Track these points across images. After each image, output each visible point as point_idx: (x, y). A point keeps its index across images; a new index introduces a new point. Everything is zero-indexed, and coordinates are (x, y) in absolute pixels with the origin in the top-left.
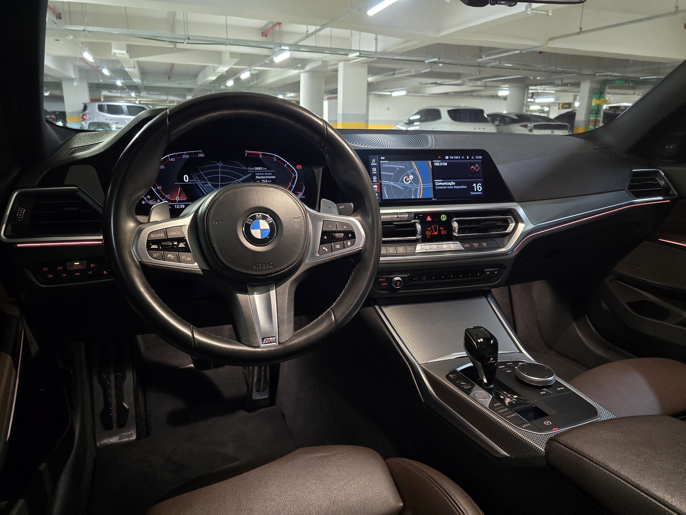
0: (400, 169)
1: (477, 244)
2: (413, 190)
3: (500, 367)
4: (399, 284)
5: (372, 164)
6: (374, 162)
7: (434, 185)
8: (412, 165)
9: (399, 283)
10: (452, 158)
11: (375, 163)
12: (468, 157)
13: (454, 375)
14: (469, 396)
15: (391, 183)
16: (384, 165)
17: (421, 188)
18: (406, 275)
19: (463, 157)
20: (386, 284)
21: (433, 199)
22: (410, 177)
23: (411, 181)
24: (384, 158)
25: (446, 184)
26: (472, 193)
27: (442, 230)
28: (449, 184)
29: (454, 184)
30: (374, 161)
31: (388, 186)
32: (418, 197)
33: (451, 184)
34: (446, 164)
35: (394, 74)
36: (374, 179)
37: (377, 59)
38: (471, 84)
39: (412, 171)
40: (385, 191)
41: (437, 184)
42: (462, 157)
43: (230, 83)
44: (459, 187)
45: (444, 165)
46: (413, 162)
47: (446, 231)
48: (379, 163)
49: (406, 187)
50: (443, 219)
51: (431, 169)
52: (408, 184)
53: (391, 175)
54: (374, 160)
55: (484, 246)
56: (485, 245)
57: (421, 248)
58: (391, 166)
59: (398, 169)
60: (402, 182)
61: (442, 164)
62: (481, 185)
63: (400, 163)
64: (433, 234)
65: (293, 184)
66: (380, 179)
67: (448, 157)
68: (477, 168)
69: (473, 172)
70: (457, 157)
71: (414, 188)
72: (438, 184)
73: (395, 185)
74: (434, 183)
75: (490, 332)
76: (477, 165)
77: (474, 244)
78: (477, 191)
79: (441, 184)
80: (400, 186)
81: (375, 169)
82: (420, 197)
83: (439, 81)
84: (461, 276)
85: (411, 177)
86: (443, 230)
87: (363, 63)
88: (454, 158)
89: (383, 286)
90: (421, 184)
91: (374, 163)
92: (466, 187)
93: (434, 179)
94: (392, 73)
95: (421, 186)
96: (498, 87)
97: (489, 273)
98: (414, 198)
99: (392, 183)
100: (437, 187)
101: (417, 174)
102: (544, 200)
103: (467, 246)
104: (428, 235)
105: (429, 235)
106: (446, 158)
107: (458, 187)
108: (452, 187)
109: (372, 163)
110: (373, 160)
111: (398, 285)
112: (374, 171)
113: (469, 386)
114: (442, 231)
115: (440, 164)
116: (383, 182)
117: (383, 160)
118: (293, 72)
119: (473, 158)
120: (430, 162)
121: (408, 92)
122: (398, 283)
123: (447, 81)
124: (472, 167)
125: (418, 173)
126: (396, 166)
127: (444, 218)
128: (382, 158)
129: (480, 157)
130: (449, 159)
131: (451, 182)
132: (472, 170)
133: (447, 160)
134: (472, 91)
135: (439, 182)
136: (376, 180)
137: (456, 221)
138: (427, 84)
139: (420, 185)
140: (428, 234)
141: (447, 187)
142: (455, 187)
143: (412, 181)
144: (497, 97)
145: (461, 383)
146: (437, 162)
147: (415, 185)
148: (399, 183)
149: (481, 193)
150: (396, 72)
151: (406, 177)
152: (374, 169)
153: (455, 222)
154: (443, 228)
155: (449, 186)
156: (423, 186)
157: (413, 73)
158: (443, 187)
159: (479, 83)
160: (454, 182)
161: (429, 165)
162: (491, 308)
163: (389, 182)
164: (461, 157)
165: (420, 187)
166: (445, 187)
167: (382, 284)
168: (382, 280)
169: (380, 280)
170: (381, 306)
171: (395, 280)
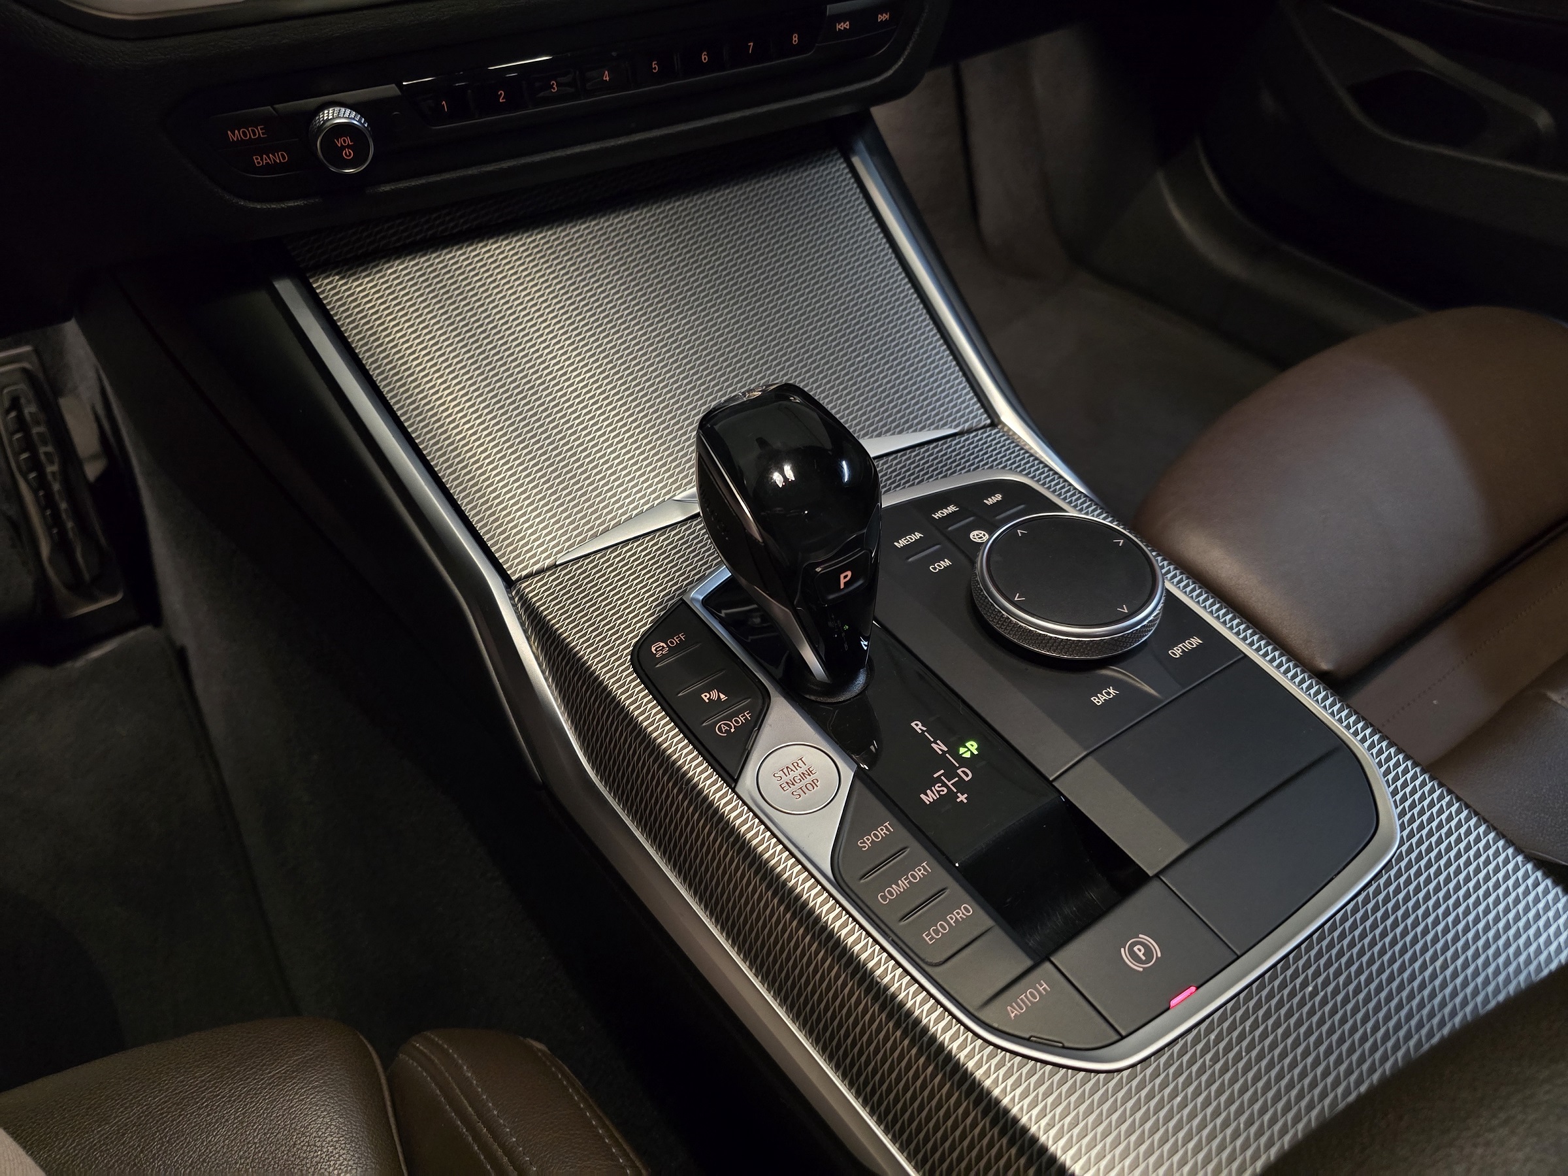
3: (901, 543)
4: (349, 147)
9: (348, 141)
13: (676, 640)
14: (734, 791)
18: (390, 90)
20: (279, 158)
75: (829, 407)
84: (704, 58)
89: (268, 168)
97: (847, 25)
111: (348, 154)
113: (741, 711)
122: (343, 148)
145: (705, 697)
167: (257, 160)
168: (245, 134)
169: (235, 136)
170: (312, 277)
171: (328, 124)
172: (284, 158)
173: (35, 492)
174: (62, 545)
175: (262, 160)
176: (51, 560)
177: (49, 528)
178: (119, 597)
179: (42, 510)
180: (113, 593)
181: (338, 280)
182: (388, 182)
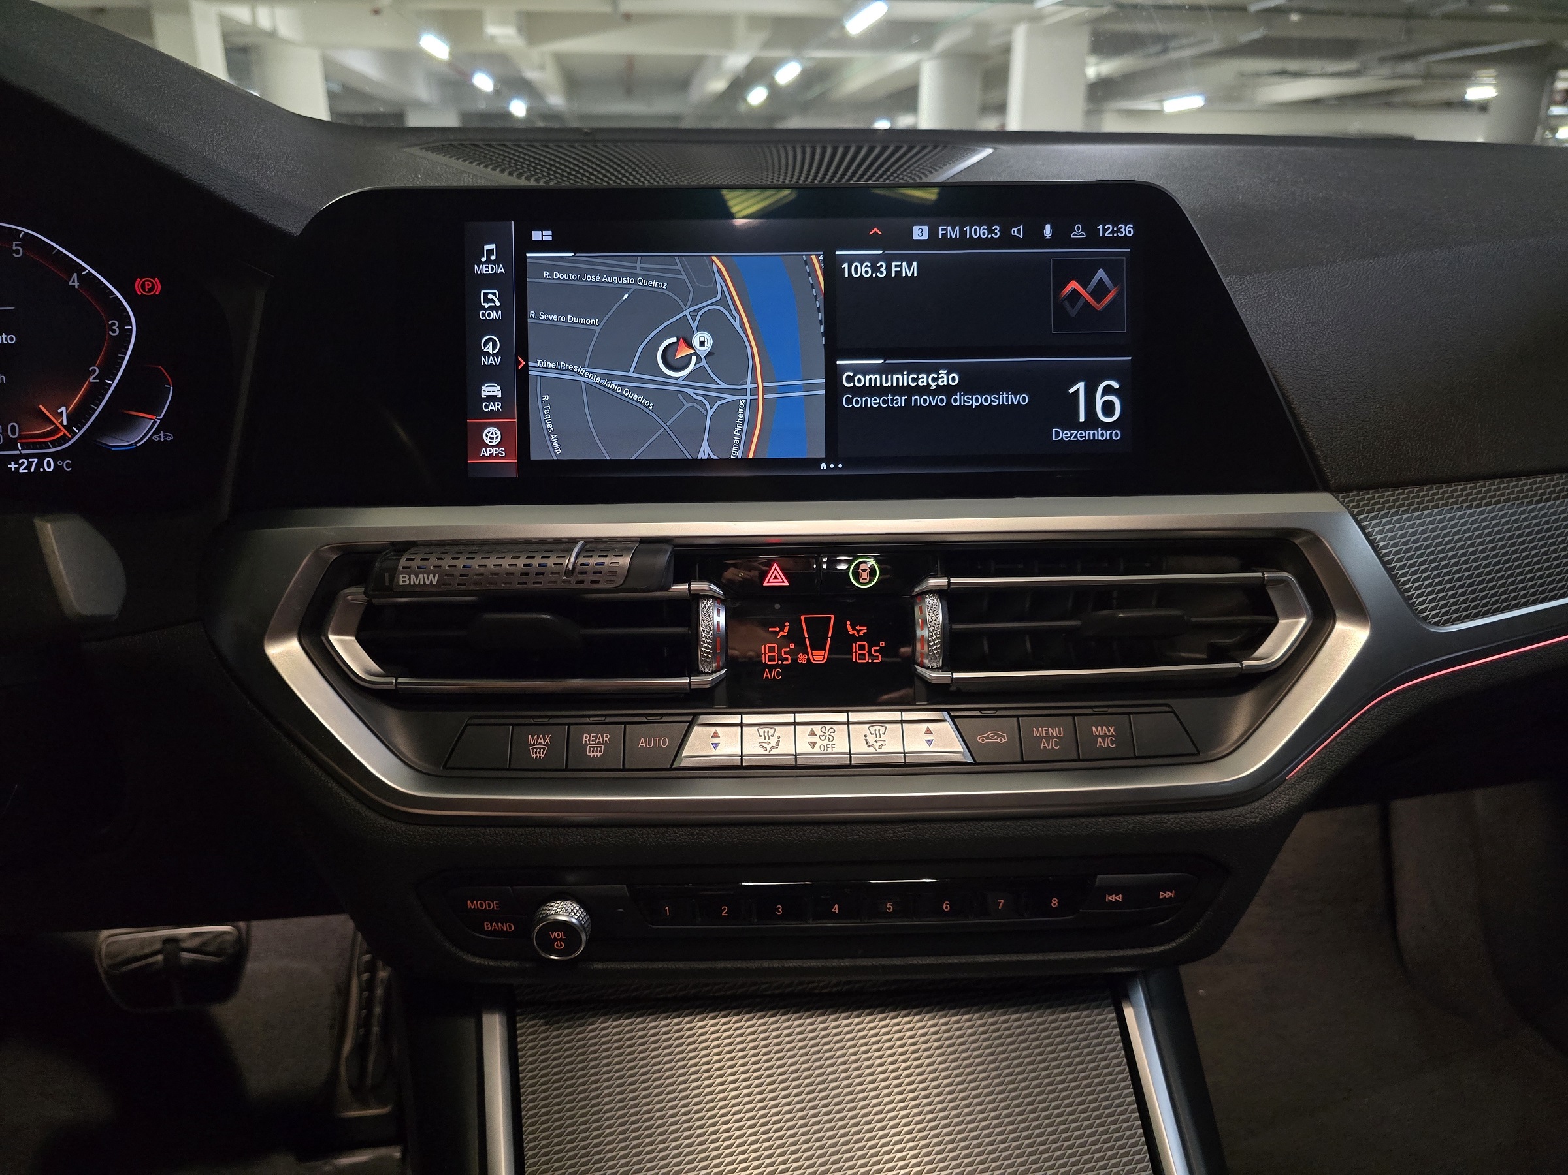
0: (638, 293)
1: (1054, 732)
2: (710, 413)
4: (561, 940)
5: (477, 270)
6: (493, 258)
7: (833, 388)
8: (708, 275)
9: (562, 935)
10: (953, 233)
11: (493, 262)
12: (1048, 226)
15: (582, 371)
16: (546, 274)
17: (755, 403)
19: (1017, 232)
20: (507, 927)
21: (823, 466)
22: (696, 342)
23: (699, 360)
24: (548, 235)
25: (905, 380)
26: (1063, 435)
27: (855, 639)
28: (924, 380)
29: (954, 379)
30: (490, 252)
31: (564, 390)
32: (736, 454)
33: (934, 380)
34: (910, 270)
35: (1165, 50)
36: (489, 348)
37: (1115, 10)
38: (1385, 70)
39: (707, 305)
40: (548, 418)
41: (850, 379)
42: (1014, 232)
43: (757, 96)
44: (982, 400)
45: (899, 273)
46: (714, 258)
47: (882, 644)
48: (522, 262)
49: (667, 399)
50: (858, 580)
51: (821, 297)
52: (680, 381)
53: (588, 332)
54: (493, 246)
55: (1100, 742)
56: (1104, 737)
57: (715, 740)
58: (586, 278)
59: (626, 296)
60: (649, 363)
61: (889, 269)
62: (1116, 385)
63: (638, 265)
64: (802, 659)
65: (109, 371)
66: (523, 351)
67: (925, 228)
68: (1100, 291)
69: (1073, 312)
70: (981, 232)
71: (712, 400)
72: (861, 381)
73: (604, 382)
74: (832, 375)
76: (1101, 274)
77: (1039, 732)
78: (1092, 422)
79: (874, 379)
80: (632, 389)
81: (493, 295)
82: (747, 449)
83: (1293, 65)
85: (702, 343)
86: (861, 639)
87: (1078, 22)
88: (963, 232)
89: (494, 933)
90: (754, 380)
91: (489, 261)
92: (1022, 399)
93: (832, 352)
94: (1158, 48)
95: (755, 391)
96: (1466, 78)
97: (1120, 898)
98: (709, 460)
99: (588, 375)
100: (849, 401)
101: (737, 325)
102: (1518, 475)
103: (994, 739)
104: (771, 668)
105: (776, 666)
106: (915, 237)
107: (974, 401)
108: (938, 401)
109: (480, 263)
110: (487, 248)
111: (558, 945)
112: (487, 306)
114: (855, 647)
115: (875, 269)
116: (538, 368)
117: (542, 246)
118: (903, 60)
119: (1078, 233)
120: (816, 260)
121: (1209, 101)
122: (556, 940)
123: (1315, 65)
124: (1074, 285)
125: (741, 319)
126: (616, 280)
127: (864, 575)
128: (537, 236)
129: (1127, 230)
130: (934, 241)
131: (935, 369)
132: (1067, 305)
133: (920, 244)
134: (1390, 92)
135: (865, 371)
136: (497, 355)
137: (940, 593)
138: (1258, 75)
139: (749, 386)
140: (772, 659)
141: (908, 401)
142: (959, 399)
143: (704, 363)
144: (1465, 105)
146: (861, 259)
147: (723, 386)
148: (631, 374)
149: (1116, 435)
150: (1173, 44)
151: (674, 340)
152: (490, 296)
153: (932, 601)
154: (864, 629)
155: (925, 390)
156: (766, 390)
157: (1216, 44)
158: (885, 401)
159: (1408, 67)
160: (950, 369)
161: (812, 273)
162: (1129, 1082)
163: (570, 367)
164: (1005, 232)
165: (749, 397)
166: (900, 401)
167: (487, 926)
168: (481, 905)
169: (474, 905)
170: (520, 1015)
171: (553, 917)
172: (510, 928)
173: (361, 990)
174: (361, 1048)
175: (491, 926)
176: (347, 1058)
177: (358, 1026)
178: (385, 1110)
179: (360, 1008)
180: (384, 1105)
181: (541, 1026)
182: (601, 960)
